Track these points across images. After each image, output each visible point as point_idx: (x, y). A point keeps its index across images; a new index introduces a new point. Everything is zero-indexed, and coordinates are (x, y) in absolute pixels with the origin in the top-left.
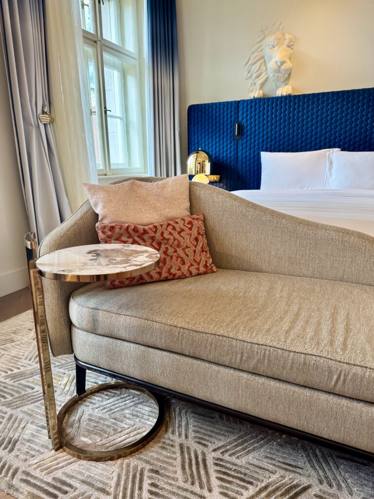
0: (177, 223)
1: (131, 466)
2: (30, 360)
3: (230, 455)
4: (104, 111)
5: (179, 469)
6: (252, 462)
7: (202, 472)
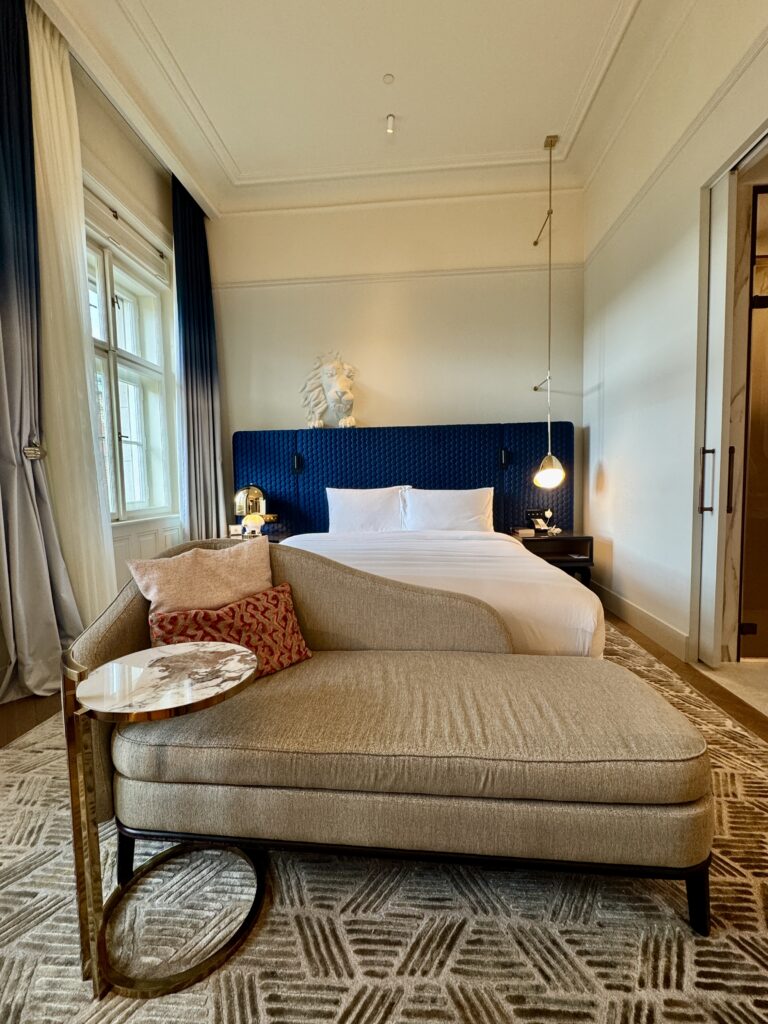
0: (258, 600)
1: (233, 978)
2: (18, 843)
3: (365, 911)
4: (118, 438)
5: (303, 959)
6: (393, 912)
7: (335, 950)
